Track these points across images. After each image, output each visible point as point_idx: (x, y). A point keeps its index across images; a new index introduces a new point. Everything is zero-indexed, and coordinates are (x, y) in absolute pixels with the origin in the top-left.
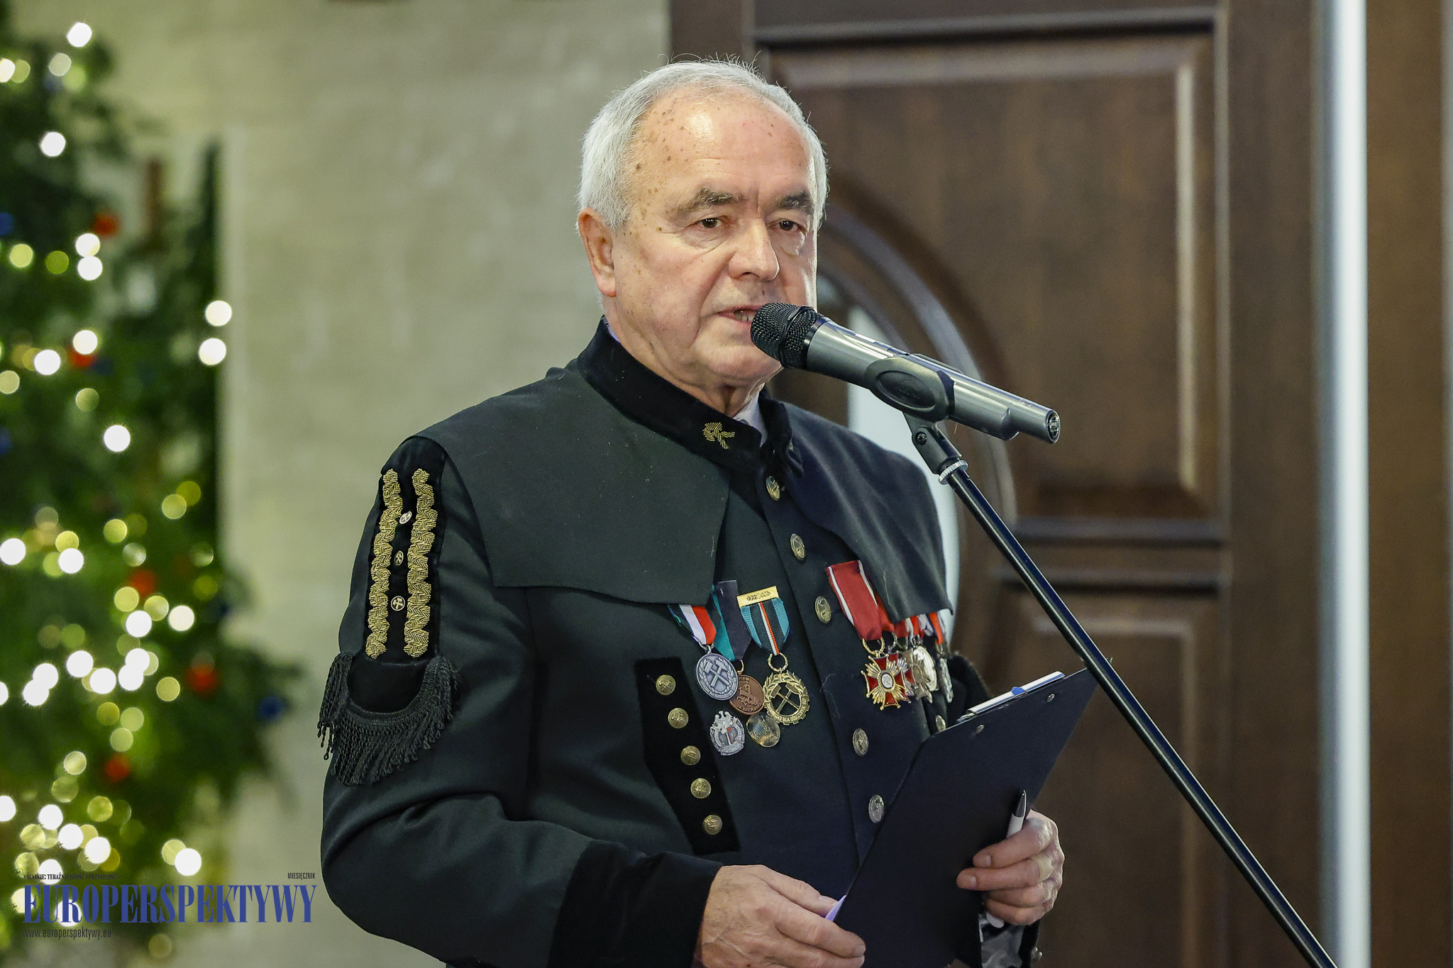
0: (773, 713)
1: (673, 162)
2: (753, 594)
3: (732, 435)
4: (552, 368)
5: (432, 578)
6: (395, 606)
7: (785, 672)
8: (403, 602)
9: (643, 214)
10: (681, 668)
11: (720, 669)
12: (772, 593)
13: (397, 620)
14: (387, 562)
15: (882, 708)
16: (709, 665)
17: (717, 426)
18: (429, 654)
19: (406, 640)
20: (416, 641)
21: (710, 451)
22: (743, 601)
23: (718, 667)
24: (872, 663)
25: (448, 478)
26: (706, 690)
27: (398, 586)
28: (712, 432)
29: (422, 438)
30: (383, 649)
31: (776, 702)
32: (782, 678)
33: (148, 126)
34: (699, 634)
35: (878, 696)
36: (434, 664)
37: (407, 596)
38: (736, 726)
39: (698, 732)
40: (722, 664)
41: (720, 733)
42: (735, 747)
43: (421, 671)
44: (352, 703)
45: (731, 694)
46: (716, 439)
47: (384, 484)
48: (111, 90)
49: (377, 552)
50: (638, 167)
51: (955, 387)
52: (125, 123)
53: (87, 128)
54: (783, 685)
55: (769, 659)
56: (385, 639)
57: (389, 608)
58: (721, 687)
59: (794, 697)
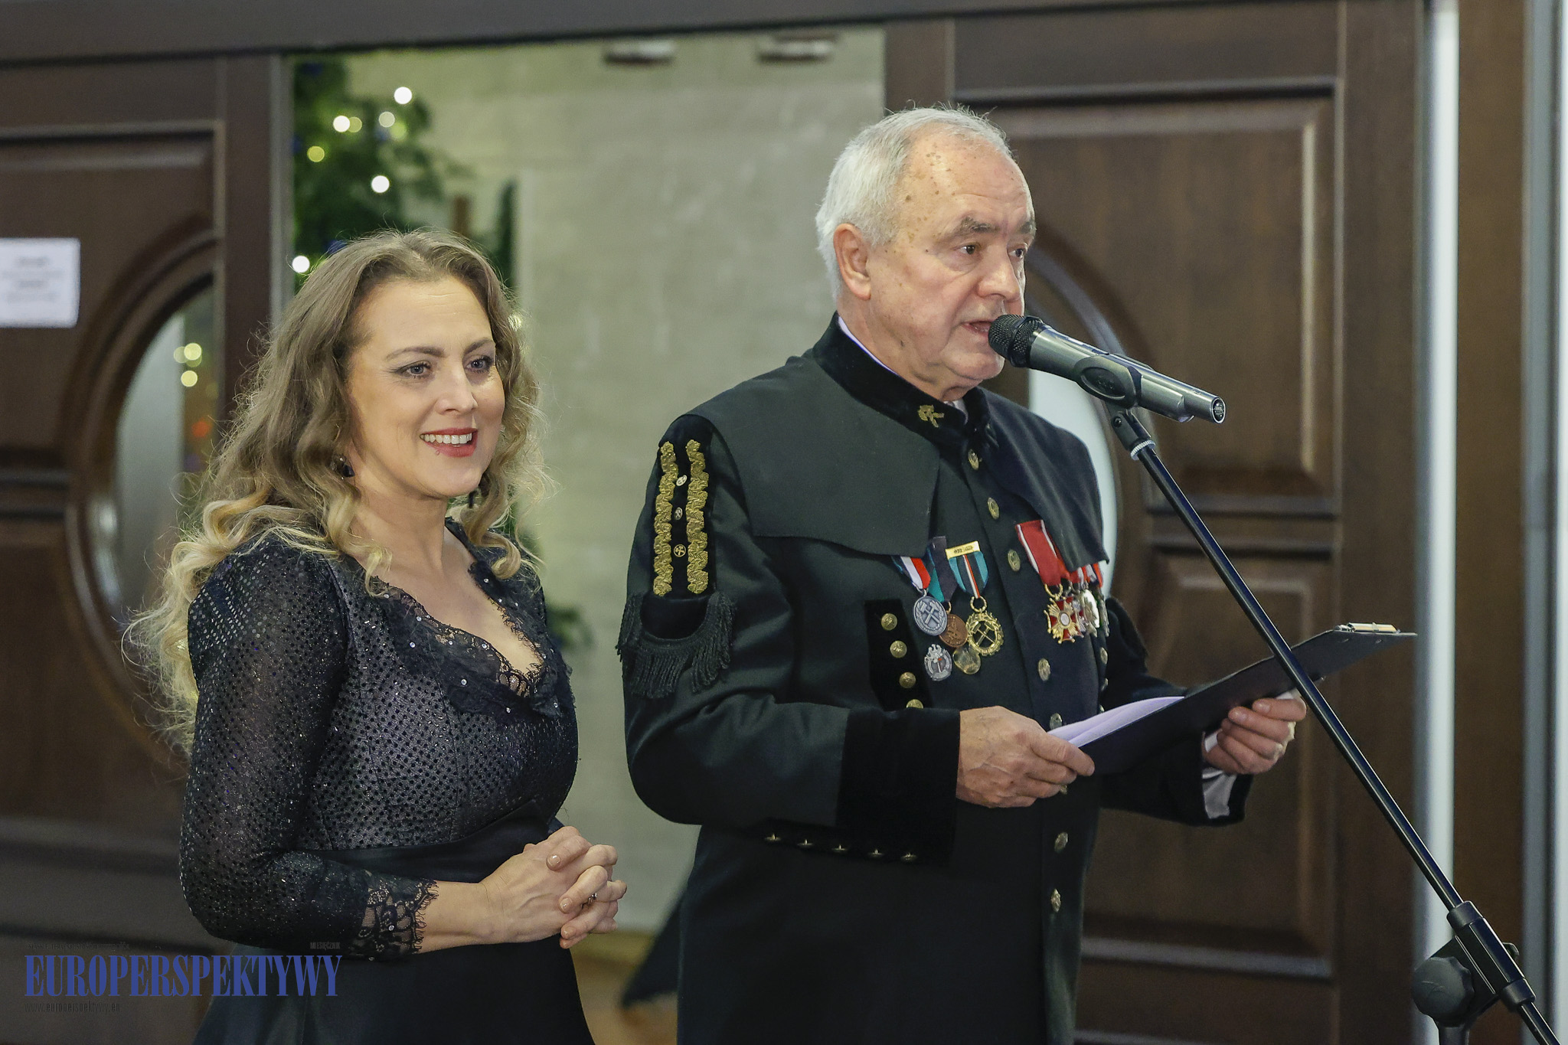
0: (974, 645)
1: (940, 195)
2: (959, 548)
3: (942, 416)
4: (793, 357)
5: (708, 528)
6: (677, 553)
7: (984, 612)
8: (683, 550)
9: (910, 237)
10: (901, 607)
11: (933, 610)
12: (975, 546)
13: (680, 565)
14: (669, 518)
15: (1060, 642)
16: (925, 605)
17: (930, 409)
18: (709, 590)
19: (689, 580)
20: (697, 581)
21: (924, 428)
22: (950, 553)
23: (931, 607)
24: (1053, 604)
25: (716, 446)
26: (921, 626)
27: (679, 535)
28: (926, 413)
29: (692, 415)
30: (669, 588)
31: (976, 637)
32: (982, 617)
33: (457, 170)
34: (917, 581)
35: (1057, 632)
36: (714, 599)
37: (687, 544)
38: (945, 657)
39: (914, 661)
40: (935, 606)
41: (932, 662)
42: (943, 674)
43: (705, 603)
44: (647, 633)
45: (941, 630)
46: (928, 418)
47: (662, 454)
48: (427, 141)
49: (658, 509)
50: (908, 199)
51: (1143, 380)
52: (439, 167)
53: (408, 172)
54: (982, 623)
55: (972, 601)
56: (670, 580)
57: (672, 554)
58: (933, 624)
59: (991, 634)
